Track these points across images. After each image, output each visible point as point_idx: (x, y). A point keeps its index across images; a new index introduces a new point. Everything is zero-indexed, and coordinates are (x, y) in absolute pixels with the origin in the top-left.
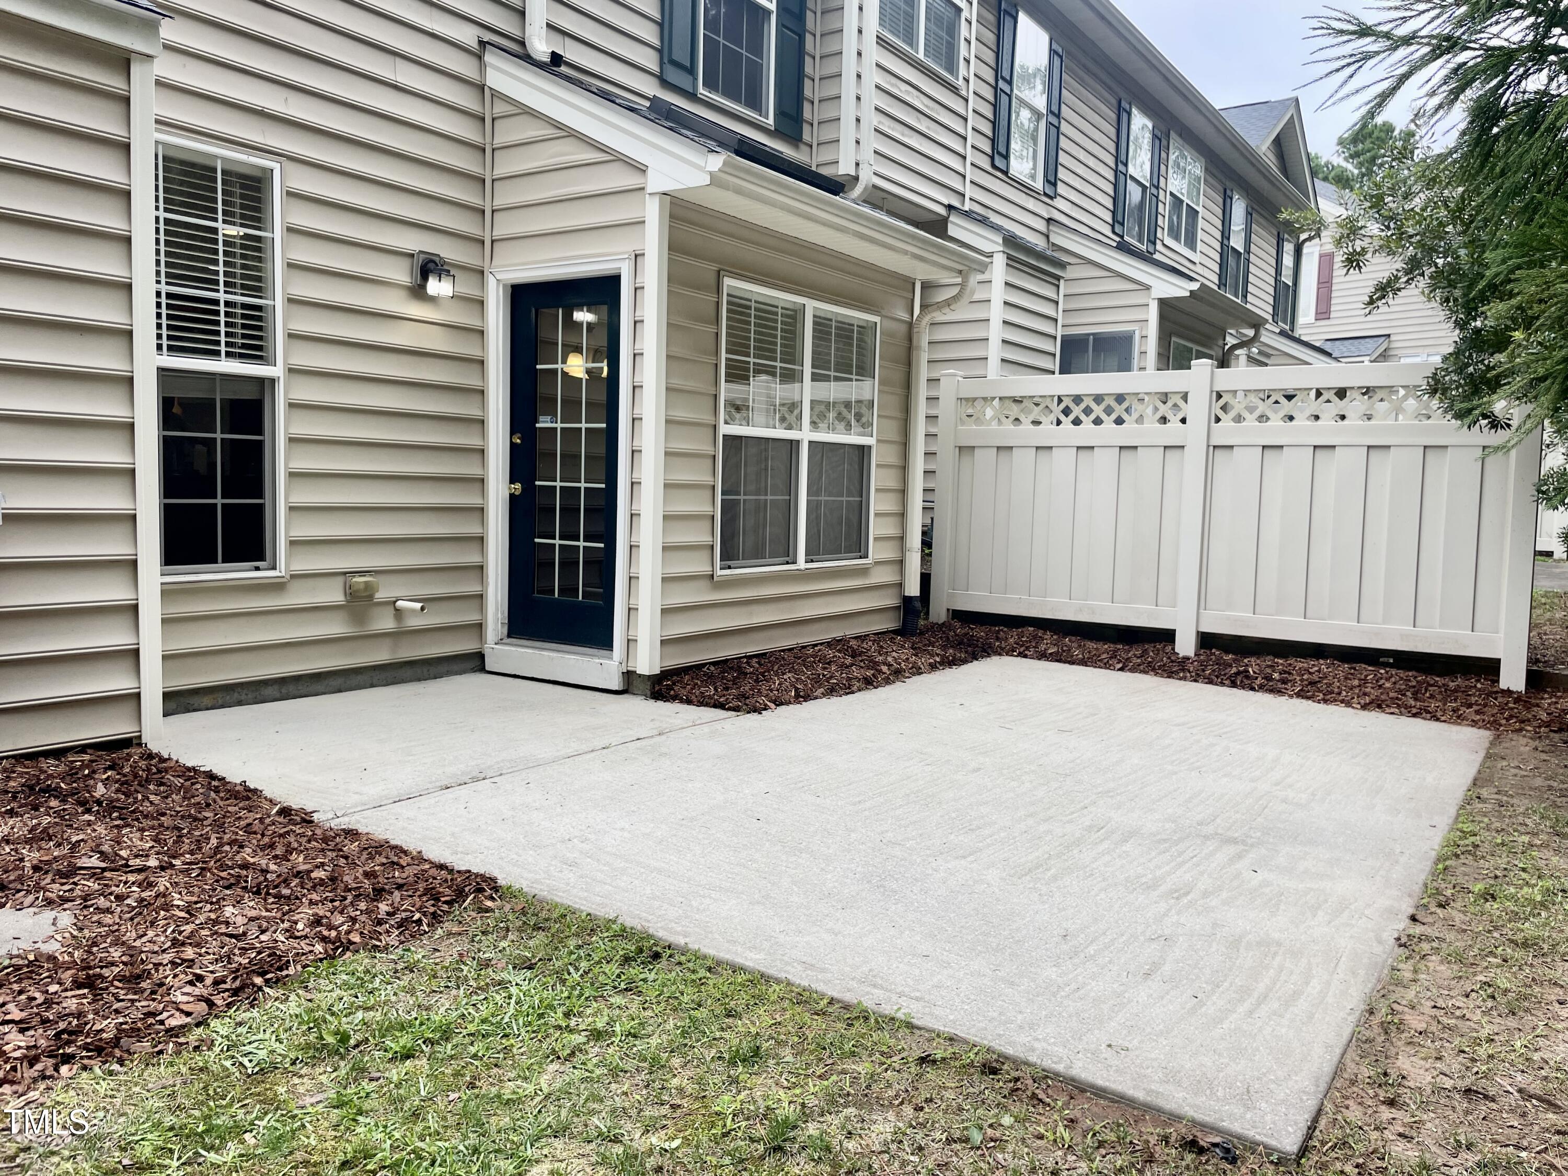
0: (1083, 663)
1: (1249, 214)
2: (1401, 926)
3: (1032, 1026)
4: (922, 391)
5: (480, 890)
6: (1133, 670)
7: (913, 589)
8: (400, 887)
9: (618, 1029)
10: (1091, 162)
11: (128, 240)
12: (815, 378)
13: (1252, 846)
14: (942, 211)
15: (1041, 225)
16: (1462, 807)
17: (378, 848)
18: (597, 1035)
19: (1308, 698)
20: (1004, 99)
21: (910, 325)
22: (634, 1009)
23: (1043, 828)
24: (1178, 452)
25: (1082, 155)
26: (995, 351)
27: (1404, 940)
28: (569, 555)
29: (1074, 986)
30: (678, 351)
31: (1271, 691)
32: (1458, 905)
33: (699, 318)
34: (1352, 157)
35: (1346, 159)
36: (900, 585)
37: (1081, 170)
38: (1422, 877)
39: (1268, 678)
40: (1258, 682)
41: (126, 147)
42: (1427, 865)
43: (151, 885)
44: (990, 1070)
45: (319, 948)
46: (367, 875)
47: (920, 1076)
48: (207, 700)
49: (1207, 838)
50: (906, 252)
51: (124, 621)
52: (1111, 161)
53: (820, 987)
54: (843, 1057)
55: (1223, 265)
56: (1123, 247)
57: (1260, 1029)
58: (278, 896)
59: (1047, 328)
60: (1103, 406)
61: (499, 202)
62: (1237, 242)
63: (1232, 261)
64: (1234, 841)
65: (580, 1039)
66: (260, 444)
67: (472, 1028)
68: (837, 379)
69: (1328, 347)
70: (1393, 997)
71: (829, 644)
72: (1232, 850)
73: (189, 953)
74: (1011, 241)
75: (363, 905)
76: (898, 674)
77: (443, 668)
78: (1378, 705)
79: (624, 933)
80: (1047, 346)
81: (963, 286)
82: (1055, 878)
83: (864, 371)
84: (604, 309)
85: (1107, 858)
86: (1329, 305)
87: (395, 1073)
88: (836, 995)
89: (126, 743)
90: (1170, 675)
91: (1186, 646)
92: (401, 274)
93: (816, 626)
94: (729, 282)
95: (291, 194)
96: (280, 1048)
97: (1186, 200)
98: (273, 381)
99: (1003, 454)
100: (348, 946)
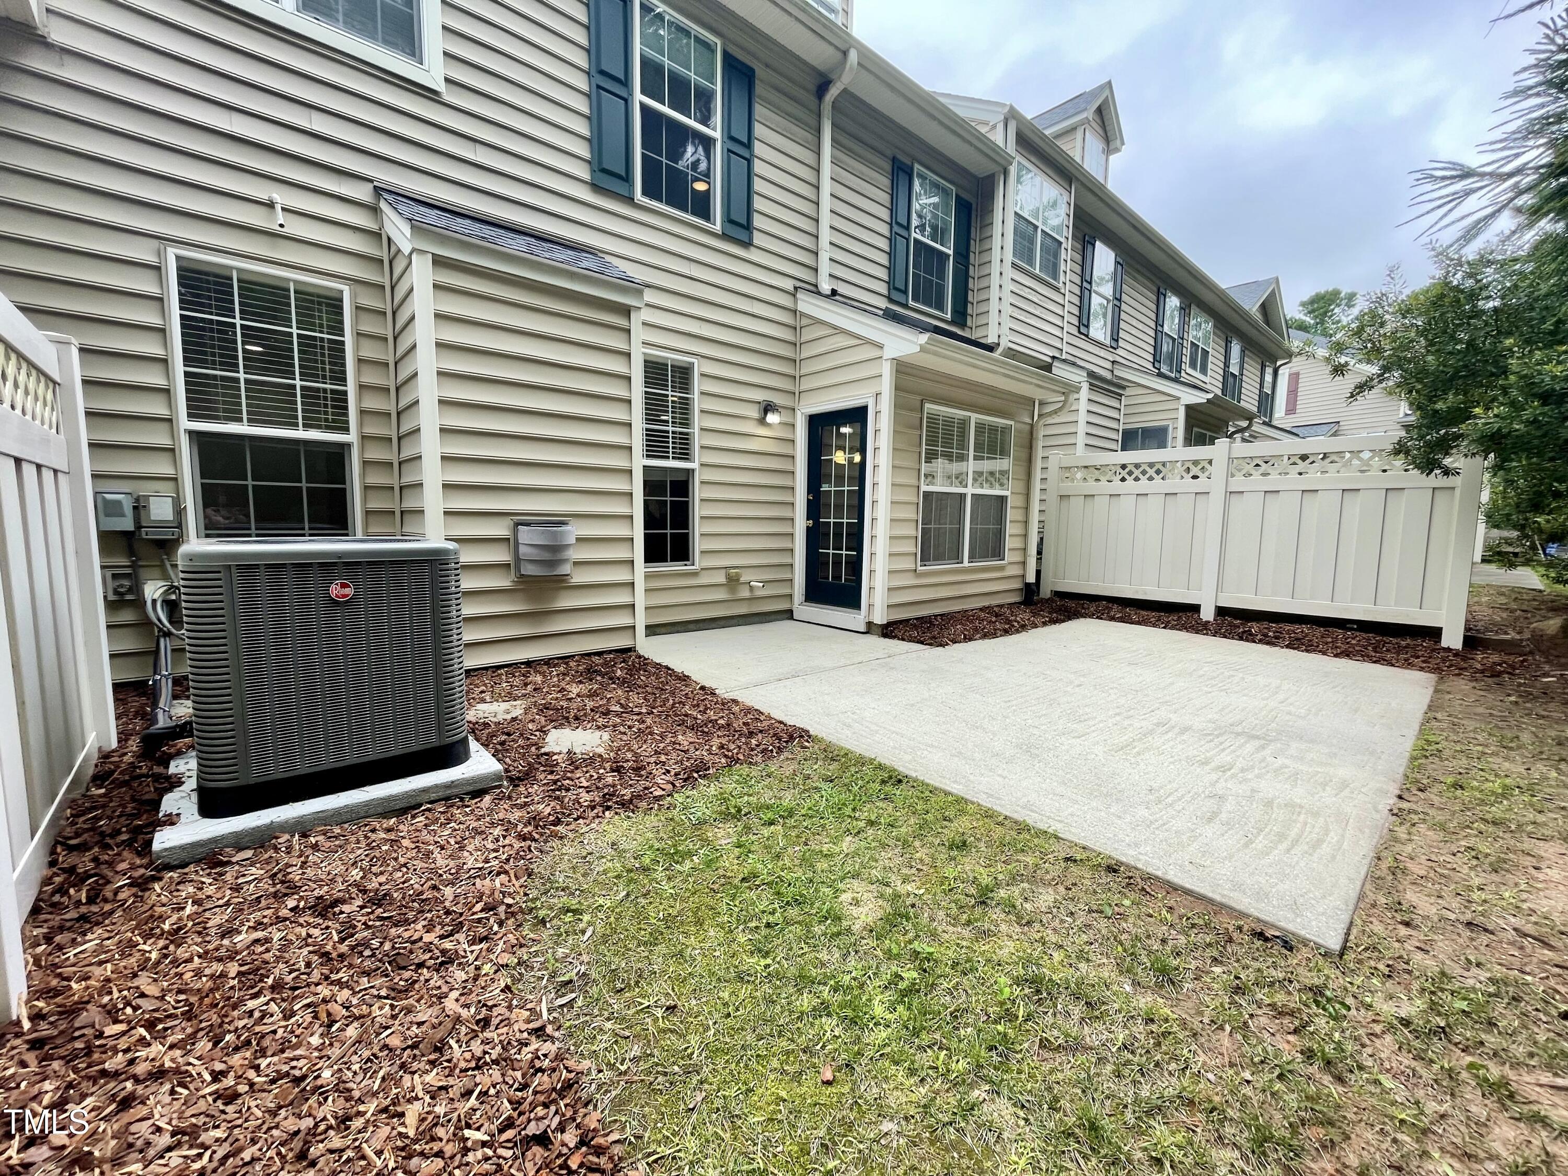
0: (1139, 623)
1: (1243, 351)
2: (1391, 802)
3: (1137, 845)
4: (1038, 464)
5: (802, 737)
6: (1173, 628)
7: (1031, 579)
8: (761, 731)
9: (882, 821)
10: (1140, 326)
11: (630, 402)
12: (976, 458)
13: (1271, 741)
14: (1049, 360)
15: (1108, 365)
16: (1422, 724)
17: (748, 710)
18: (871, 823)
19: (1294, 649)
20: (1087, 292)
21: (1032, 426)
22: (890, 809)
23: (1126, 723)
24: (1205, 496)
25: (1134, 322)
26: (1081, 440)
27: (1395, 811)
28: (837, 559)
29: (1160, 822)
30: (899, 446)
31: (1268, 643)
32: (1435, 790)
33: (912, 427)
34: (1310, 312)
35: (1305, 315)
36: (1023, 576)
37: (1134, 331)
38: (1401, 770)
39: (1266, 635)
40: (1259, 637)
41: (629, 355)
42: (1405, 762)
43: (643, 722)
44: (1112, 869)
45: (723, 760)
46: (744, 724)
47: (1066, 868)
48: (663, 630)
49: (1238, 734)
50: (1031, 383)
51: (628, 590)
52: (1153, 325)
53: (999, 809)
54: (1017, 851)
55: (1224, 383)
56: (1160, 375)
57: (1297, 863)
58: (703, 732)
59: (1114, 425)
60: (1154, 469)
61: (803, 372)
62: (1234, 370)
63: (1231, 380)
64: (1258, 737)
65: (862, 824)
66: (687, 502)
67: (803, 812)
68: (988, 458)
69: (1294, 430)
70: (1396, 849)
71: (981, 609)
72: (1257, 743)
73: (663, 758)
74: (1091, 375)
75: (743, 740)
76: (1023, 628)
77: (773, 617)
78: (1346, 654)
79: (880, 767)
80: (1113, 435)
81: (1065, 402)
82: (1139, 754)
83: (1004, 453)
84: (858, 425)
85: (1172, 743)
86: (1295, 404)
87: (766, 832)
88: (1008, 814)
89: (629, 650)
90: (1197, 632)
91: (1208, 614)
92: (754, 413)
93: (973, 599)
94: (927, 406)
95: (703, 375)
96: (708, 812)
97: (1201, 345)
98: (693, 470)
99: (1088, 499)
100: (737, 761)
